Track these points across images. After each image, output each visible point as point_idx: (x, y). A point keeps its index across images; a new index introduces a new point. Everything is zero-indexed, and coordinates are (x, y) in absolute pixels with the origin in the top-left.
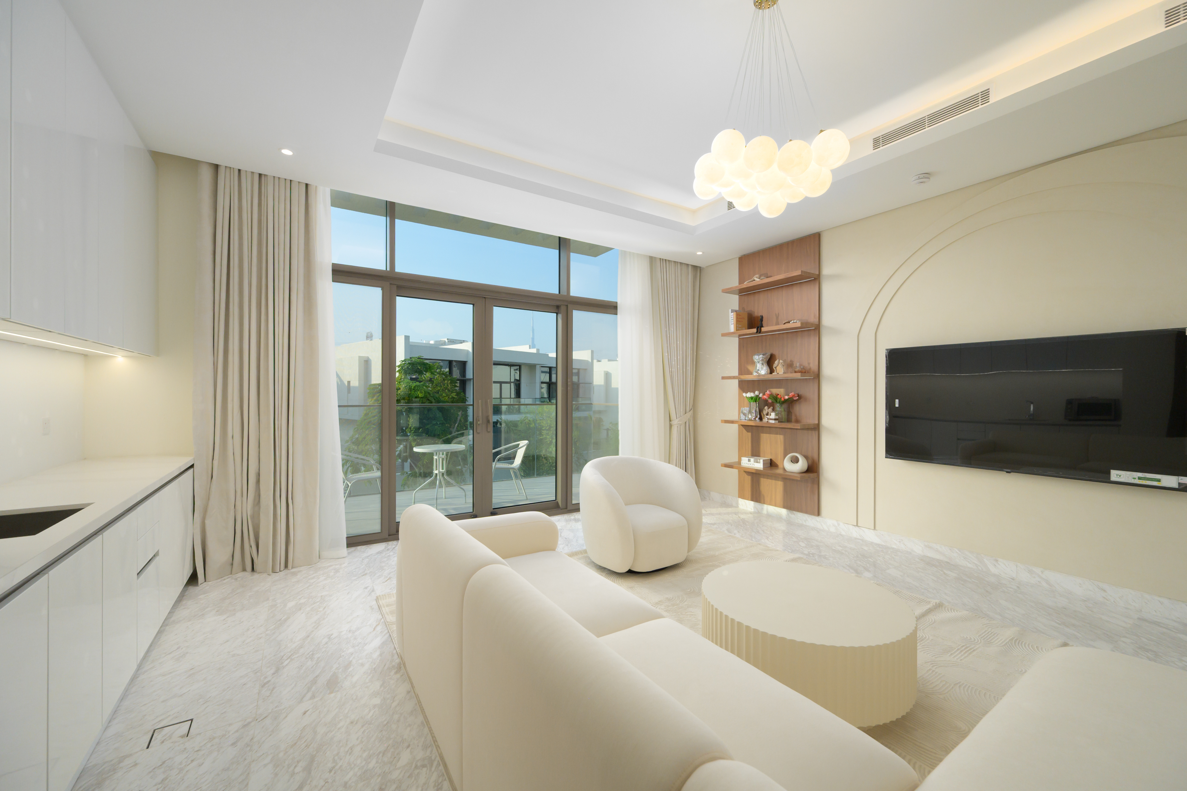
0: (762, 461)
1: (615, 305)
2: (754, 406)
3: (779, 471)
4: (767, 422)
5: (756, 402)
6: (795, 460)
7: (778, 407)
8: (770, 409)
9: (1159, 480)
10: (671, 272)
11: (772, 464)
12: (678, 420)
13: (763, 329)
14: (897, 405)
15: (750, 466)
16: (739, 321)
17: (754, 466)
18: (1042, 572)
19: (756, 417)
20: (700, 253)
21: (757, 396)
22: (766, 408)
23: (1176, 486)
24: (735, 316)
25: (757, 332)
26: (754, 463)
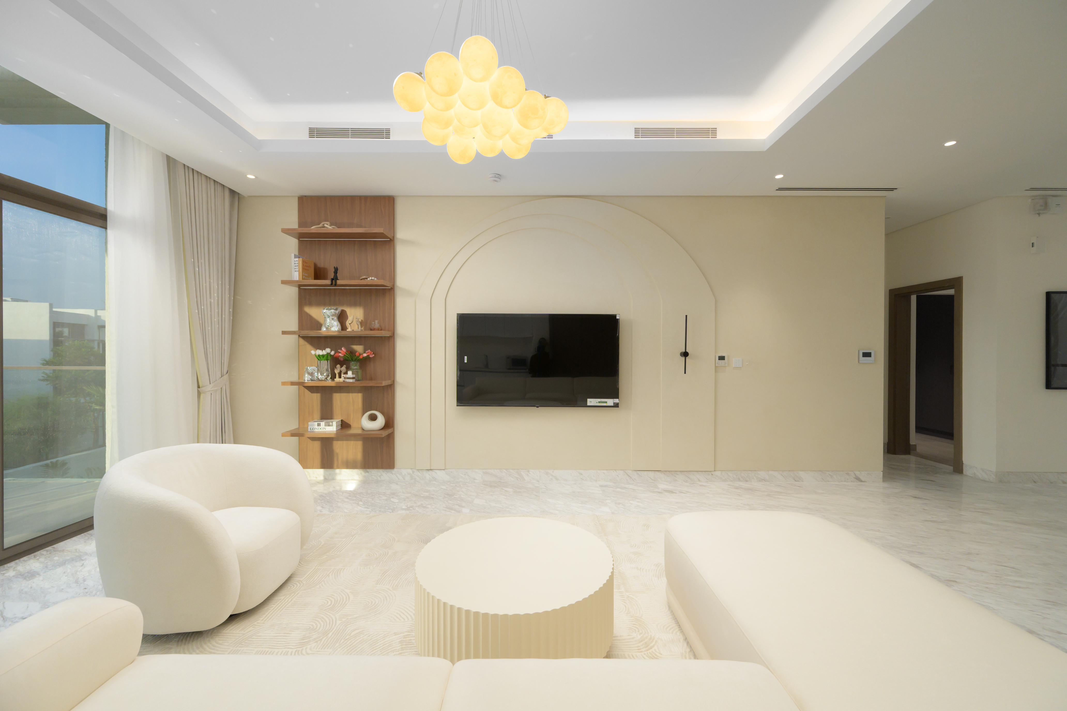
0: (334, 424)
1: (104, 213)
2: (325, 365)
3: (352, 431)
4: (344, 381)
5: (327, 360)
6: (373, 418)
7: (355, 366)
8: (344, 369)
9: (606, 402)
10: (200, 188)
11: (344, 425)
12: (212, 385)
13: (339, 282)
14: (466, 361)
15: (321, 430)
16: (306, 269)
17: (325, 430)
18: (553, 472)
19: (328, 376)
20: (251, 177)
21: (328, 354)
22: (338, 366)
23: (612, 404)
24: (301, 262)
25: (332, 284)
26: (325, 427)
